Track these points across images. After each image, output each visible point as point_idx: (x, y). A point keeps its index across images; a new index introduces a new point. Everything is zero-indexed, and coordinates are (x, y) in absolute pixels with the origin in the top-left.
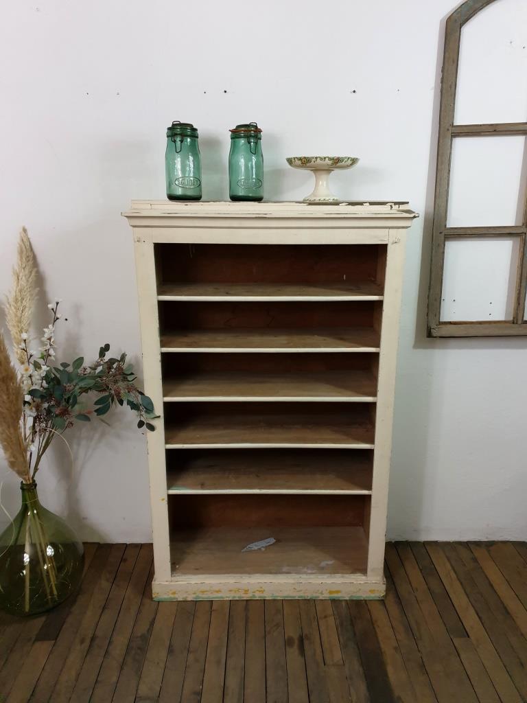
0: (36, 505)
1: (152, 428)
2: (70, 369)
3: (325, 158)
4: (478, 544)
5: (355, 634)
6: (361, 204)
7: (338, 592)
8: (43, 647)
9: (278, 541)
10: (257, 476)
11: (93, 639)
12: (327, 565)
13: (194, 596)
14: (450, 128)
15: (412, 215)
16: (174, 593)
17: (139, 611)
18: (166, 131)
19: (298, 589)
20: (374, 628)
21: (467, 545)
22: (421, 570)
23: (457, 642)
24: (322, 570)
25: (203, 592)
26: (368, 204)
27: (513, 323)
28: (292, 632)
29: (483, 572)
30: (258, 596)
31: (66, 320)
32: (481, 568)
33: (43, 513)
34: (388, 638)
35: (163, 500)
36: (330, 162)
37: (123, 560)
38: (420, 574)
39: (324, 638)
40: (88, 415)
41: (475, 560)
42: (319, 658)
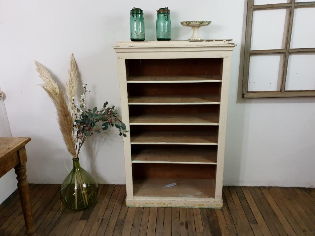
0: (79, 166)
1: (125, 136)
2: (92, 112)
3: (196, 22)
4: (264, 188)
5: (209, 221)
6: (212, 41)
7: (202, 205)
8: (83, 223)
9: (178, 184)
10: (169, 156)
11: (102, 220)
12: (198, 194)
13: (143, 205)
14: (252, 7)
15: (234, 45)
16: (135, 204)
17: (120, 210)
18: (130, 12)
19: (186, 203)
20: (217, 219)
21: (260, 188)
22: (239, 198)
23: (252, 226)
24: (196, 196)
25: (146, 204)
26: (215, 41)
27: (280, 92)
28: (183, 220)
29: (266, 199)
30: (169, 206)
31: (90, 92)
32: (265, 197)
33: (81, 170)
34: (223, 223)
35: (130, 165)
36: (199, 23)
37: (114, 191)
38: (238, 199)
39: (196, 223)
40: (100, 130)
41: (262, 194)
42: (194, 230)
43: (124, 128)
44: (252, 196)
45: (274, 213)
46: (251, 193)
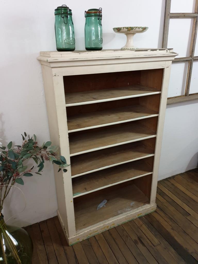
2: (7, 150)
3: (140, 27)
4: (170, 178)
5: (156, 229)
6: (147, 50)
7: (141, 214)
12: (133, 204)
13: (87, 237)
14: (169, 14)
15: (176, 55)
16: (78, 239)
19: (127, 218)
20: (160, 224)
21: (167, 179)
22: (159, 194)
23: (188, 218)
25: (90, 234)
26: (159, 50)
28: (134, 237)
29: (178, 188)
30: (112, 227)
32: (177, 187)
34: (167, 226)
36: (142, 29)
37: (42, 232)
38: (160, 196)
39: (147, 235)
41: (173, 184)
42: (150, 244)
43: (64, 162)
44: (167, 189)
45: (193, 199)
46: (165, 187)
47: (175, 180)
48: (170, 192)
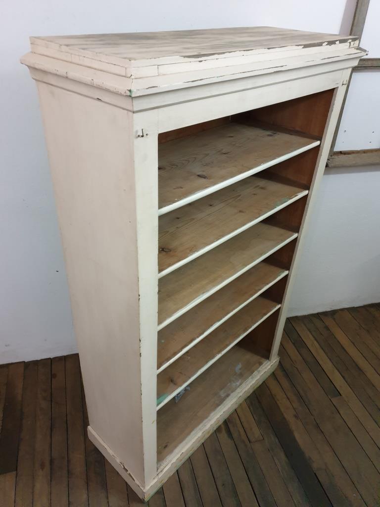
4: (325, 314)
5: (263, 410)
11: (52, 462)
20: (276, 402)
21: (318, 315)
22: (293, 343)
23: (335, 401)
29: (335, 338)
32: (333, 335)
34: (287, 408)
37: (53, 376)
41: (327, 328)
42: (244, 437)
44: (313, 336)
45: (357, 365)
46: (309, 330)
47: (334, 319)
48: (315, 342)
